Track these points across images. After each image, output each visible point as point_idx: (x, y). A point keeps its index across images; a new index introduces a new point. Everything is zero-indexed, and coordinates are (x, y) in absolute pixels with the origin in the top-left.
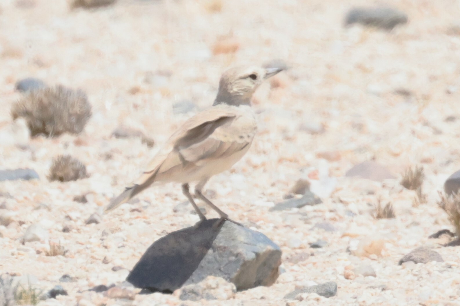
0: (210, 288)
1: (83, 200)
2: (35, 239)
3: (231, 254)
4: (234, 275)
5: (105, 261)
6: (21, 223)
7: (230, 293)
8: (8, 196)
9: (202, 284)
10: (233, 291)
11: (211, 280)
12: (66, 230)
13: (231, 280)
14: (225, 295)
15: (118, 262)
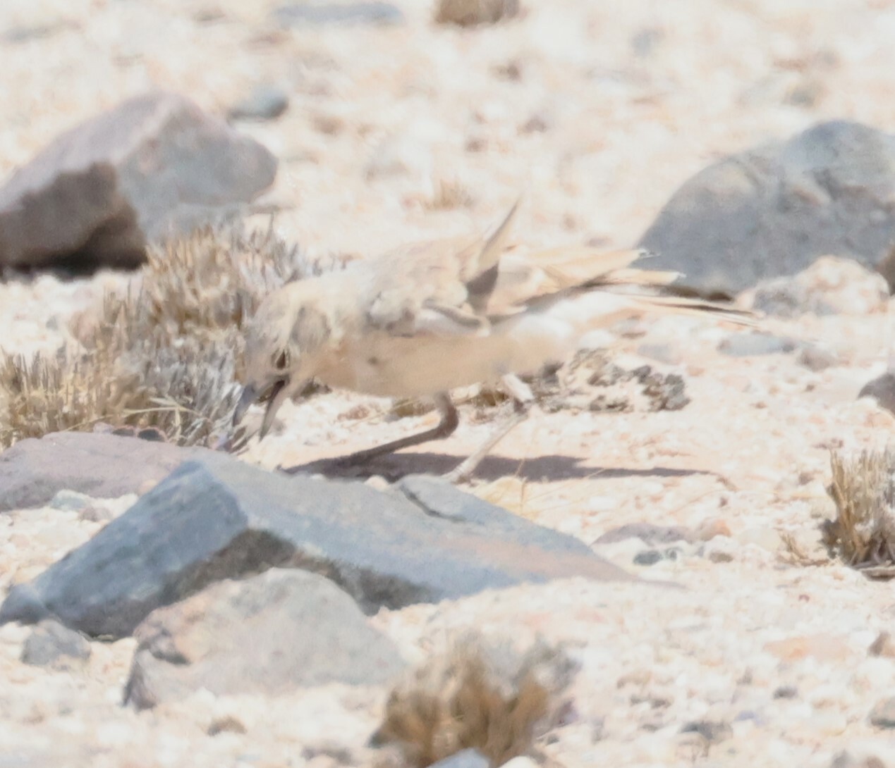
0: (823, 286)
1: (512, 72)
2: (398, 169)
3: (876, 205)
4: (883, 255)
5: (569, 223)
6: (364, 130)
7: (875, 299)
8: (330, 63)
9: (804, 279)
10: (882, 294)
11: (828, 268)
12: (474, 146)
13: (875, 268)
14: (860, 305)
15: (600, 225)
